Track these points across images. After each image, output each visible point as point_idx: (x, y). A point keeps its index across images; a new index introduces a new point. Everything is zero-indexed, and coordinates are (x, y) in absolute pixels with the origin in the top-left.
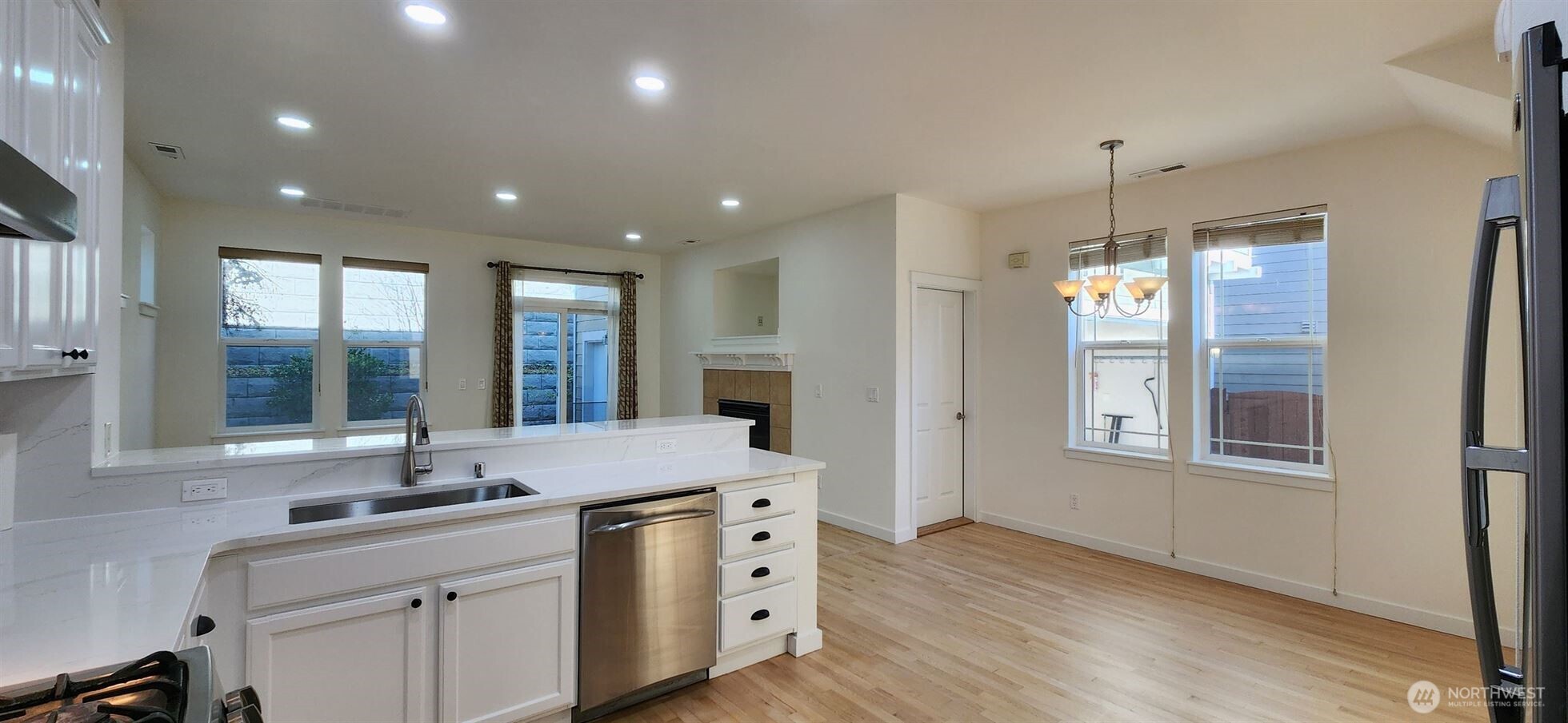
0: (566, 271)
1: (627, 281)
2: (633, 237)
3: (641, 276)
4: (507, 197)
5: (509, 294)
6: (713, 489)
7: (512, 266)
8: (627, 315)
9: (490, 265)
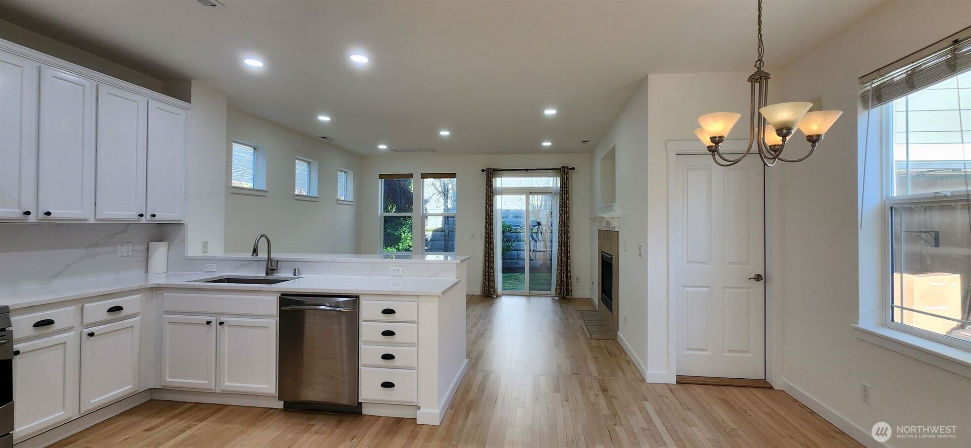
0: (527, 170)
1: (564, 173)
2: (547, 144)
3: (573, 169)
4: (445, 133)
5: (491, 186)
6: (358, 297)
7: (493, 170)
8: (564, 195)
9: (483, 171)
